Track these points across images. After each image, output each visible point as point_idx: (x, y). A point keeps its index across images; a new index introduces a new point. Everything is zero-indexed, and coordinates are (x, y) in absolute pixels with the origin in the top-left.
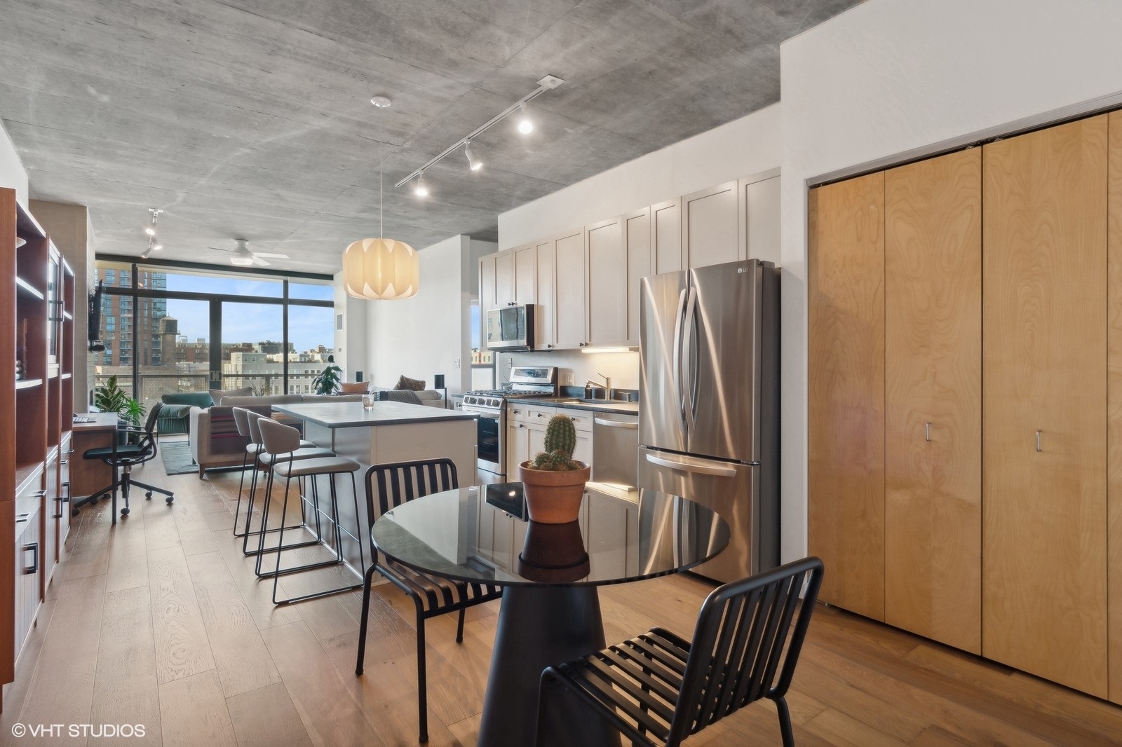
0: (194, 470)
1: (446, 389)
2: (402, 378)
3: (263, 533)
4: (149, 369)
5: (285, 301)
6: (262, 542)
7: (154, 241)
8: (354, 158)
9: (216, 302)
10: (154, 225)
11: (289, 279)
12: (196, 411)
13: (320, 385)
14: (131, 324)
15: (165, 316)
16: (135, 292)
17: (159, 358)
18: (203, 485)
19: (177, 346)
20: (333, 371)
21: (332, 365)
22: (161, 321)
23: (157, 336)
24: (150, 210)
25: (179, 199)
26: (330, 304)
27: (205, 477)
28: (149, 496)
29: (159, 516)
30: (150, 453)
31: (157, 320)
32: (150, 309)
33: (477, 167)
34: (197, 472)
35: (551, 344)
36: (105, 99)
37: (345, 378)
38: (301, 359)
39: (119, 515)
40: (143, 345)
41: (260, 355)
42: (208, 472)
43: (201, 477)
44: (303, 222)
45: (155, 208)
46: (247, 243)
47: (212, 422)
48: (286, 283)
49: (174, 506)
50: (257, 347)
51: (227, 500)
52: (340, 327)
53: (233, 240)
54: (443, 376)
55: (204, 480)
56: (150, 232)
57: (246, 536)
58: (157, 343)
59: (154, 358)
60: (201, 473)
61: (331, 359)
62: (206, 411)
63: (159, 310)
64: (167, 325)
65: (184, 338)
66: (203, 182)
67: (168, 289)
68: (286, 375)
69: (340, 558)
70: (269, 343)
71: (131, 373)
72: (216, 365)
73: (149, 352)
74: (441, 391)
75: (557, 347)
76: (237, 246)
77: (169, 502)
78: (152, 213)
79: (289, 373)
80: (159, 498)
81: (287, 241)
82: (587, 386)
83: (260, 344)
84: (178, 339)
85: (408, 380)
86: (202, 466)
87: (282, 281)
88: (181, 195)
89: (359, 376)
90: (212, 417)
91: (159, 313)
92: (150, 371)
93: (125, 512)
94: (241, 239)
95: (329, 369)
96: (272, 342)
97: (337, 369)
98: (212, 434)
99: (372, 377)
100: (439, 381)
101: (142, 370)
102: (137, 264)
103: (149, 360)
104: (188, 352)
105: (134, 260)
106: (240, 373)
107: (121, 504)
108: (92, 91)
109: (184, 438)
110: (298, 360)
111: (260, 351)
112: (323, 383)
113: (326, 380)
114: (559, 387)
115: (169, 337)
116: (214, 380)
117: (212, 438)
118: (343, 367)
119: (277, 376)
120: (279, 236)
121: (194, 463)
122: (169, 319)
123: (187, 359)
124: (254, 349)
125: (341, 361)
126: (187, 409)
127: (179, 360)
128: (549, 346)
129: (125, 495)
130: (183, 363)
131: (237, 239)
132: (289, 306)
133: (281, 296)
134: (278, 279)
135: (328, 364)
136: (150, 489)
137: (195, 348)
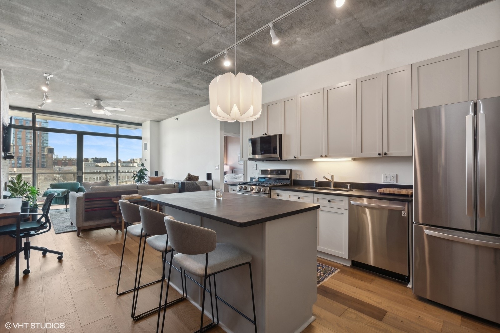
0: (73, 230)
1: (212, 180)
2: (189, 175)
4: (40, 169)
5: (117, 136)
8: (189, 38)
9: (81, 135)
10: (47, 85)
11: (119, 124)
13: (137, 178)
14: (32, 149)
15: (47, 146)
16: (34, 129)
17: (45, 165)
18: (81, 242)
19: (53, 159)
21: (143, 168)
22: (46, 149)
23: (44, 155)
24: (45, 75)
25: (65, 67)
26: (140, 138)
27: (81, 235)
30: (46, 227)
31: (44, 148)
32: (40, 143)
33: (276, 42)
34: (75, 231)
35: (296, 156)
37: (149, 174)
38: (111, 165)
39: (21, 276)
40: (38, 158)
41: (92, 164)
43: (78, 235)
44: (137, 88)
45: (49, 74)
46: (101, 102)
47: (85, 202)
48: (117, 127)
49: (63, 263)
50: (90, 160)
52: (145, 149)
53: (93, 100)
54: (211, 173)
55: (80, 237)
56: (45, 89)
58: (44, 158)
59: (42, 165)
60: (78, 232)
61: (143, 165)
62: (81, 194)
63: (45, 143)
64: (49, 150)
65: (56, 156)
68: (118, 172)
69: (185, 295)
70: (96, 158)
71: (31, 172)
72: (80, 168)
73: (40, 162)
74: (209, 182)
75: (300, 158)
76: (96, 103)
77: (60, 259)
78: (46, 78)
80: (52, 257)
81: (124, 101)
82: (316, 180)
83: (92, 159)
84: (54, 156)
85: (191, 175)
86: (78, 228)
87: (115, 126)
88: (66, 63)
89: (156, 173)
90: (86, 199)
91: (45, 145)
92: (40, 170)
93: (26, 273)
94: (98, 99)
95: (142, 170)
96: (97, 158)
97: (145, 170)
98: (85, 209)
99: (163, 173)
100: (209, 176)
101: (38, 171)
102: (36, 113)
103: (40, 165)
104: (66, 162)
105: (34, 111)
110: (110, 166)
111: (93, 162)
112: (138, 177)
113: (140, 175)
114: (292, 180)
115: (50, 155)
116: (79, 175)
117: (86, 211)
118: (148, 168)
120: (121, 98)
121: (72, 224)
122: (49, 147)
123: (58, 165)
124: (89, 161)
125: (147, 166)
127: (54, 165)
128: (295, 157)
130: (57, 167)
131: (96, 99)
132: (119, 138)
133: (115, 133)
134: (114, 125)
135: (141, 168)
136: (45, 251)
137: (62, 160)
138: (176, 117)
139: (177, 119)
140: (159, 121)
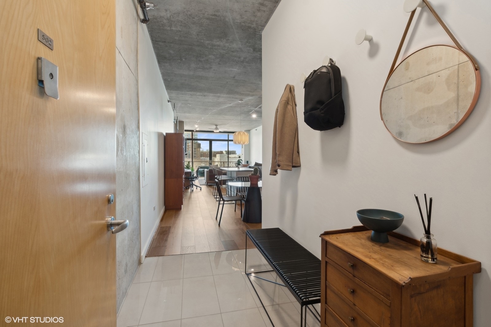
2: (256, 163)
3: (217, 195)
6: (217, 197)
7: (197, 128)
9: (211, 141)
10: (197, 124)
11: (229, 134)
12: (206, 170)
15: (199, 144)
16: (192, 139)
18: (207, 187)
19: (201, 152)
20: (240, 161)
21: (240, 159)
28: (197, 188)
29: (199, 192)
32: (195, 143)
36: (190, 105)
37: (243, 163)
39: (192, 191)
42: (209, 185)
44: (230, 121)
45: (197, 121)
46: (218, 126)
47: (210, 173)
48: (228, 135)
51: (212, 190)
52: (242, 148)
56: (196, 126)
57: (215, 195)
60: (207, 185)
61: (240, 157)
66: (207, 116)
67: (198, 138)
68: (228, 162)
72: (211, 159)
76: (215, 127)
77: (201, 189)
79: (229, 161)
80: (199, 188)
81: (227, 125)
83: (225, 151)
84: (201, 150)
85: (257, 163)
88: (203, 118)
89: (247, 162)
90: (209, 171)
92: (195, 160)
93: (193, 190)
94: (216, 125)
95: (239, 160)
97: (241, 160)
98: (209, 176)
99: (251, 162)
103: (195, 156)
104: (203, 154)
105: (192, 131)
106: (219, 161)
107: (192, 189)
108: (188, 105)
109: (203, 178)
113: (238, 163)
115: (198, 149)
116: (210, 163)
118: (243, 159)
119: (226, 162)
121: (206, 183)
123: (204, 157)
125: (243, 158)
126: (204, 170)
127: (201, 157)
129: (193, 187)
130: (203, 158)
131: (215, 125)
132: (229, 142)
133: (227, 139)
134: (227, 134)
135: (239, 159)
136: (197, 186)
137: (206, 153)
138: (256, 129)
139: (256, 130)
140: (249, 131)
